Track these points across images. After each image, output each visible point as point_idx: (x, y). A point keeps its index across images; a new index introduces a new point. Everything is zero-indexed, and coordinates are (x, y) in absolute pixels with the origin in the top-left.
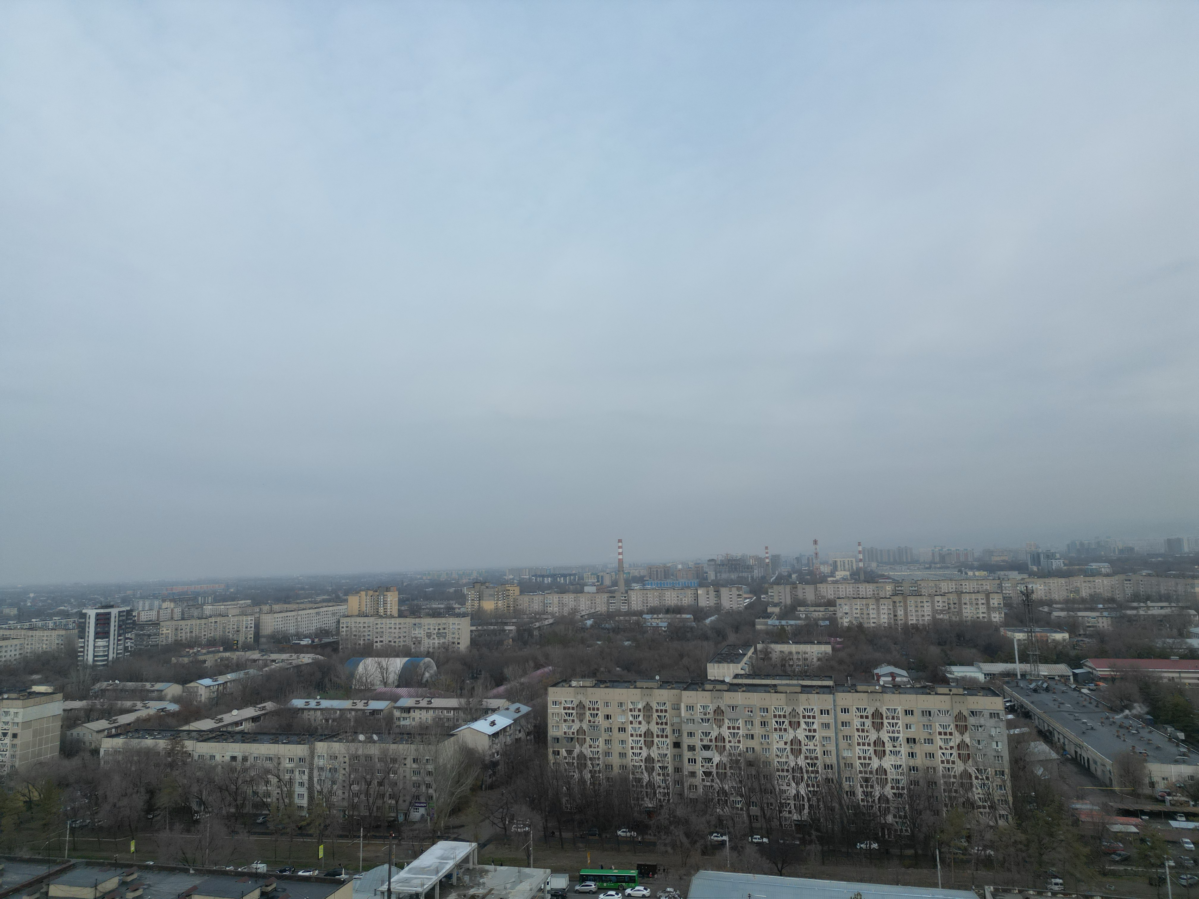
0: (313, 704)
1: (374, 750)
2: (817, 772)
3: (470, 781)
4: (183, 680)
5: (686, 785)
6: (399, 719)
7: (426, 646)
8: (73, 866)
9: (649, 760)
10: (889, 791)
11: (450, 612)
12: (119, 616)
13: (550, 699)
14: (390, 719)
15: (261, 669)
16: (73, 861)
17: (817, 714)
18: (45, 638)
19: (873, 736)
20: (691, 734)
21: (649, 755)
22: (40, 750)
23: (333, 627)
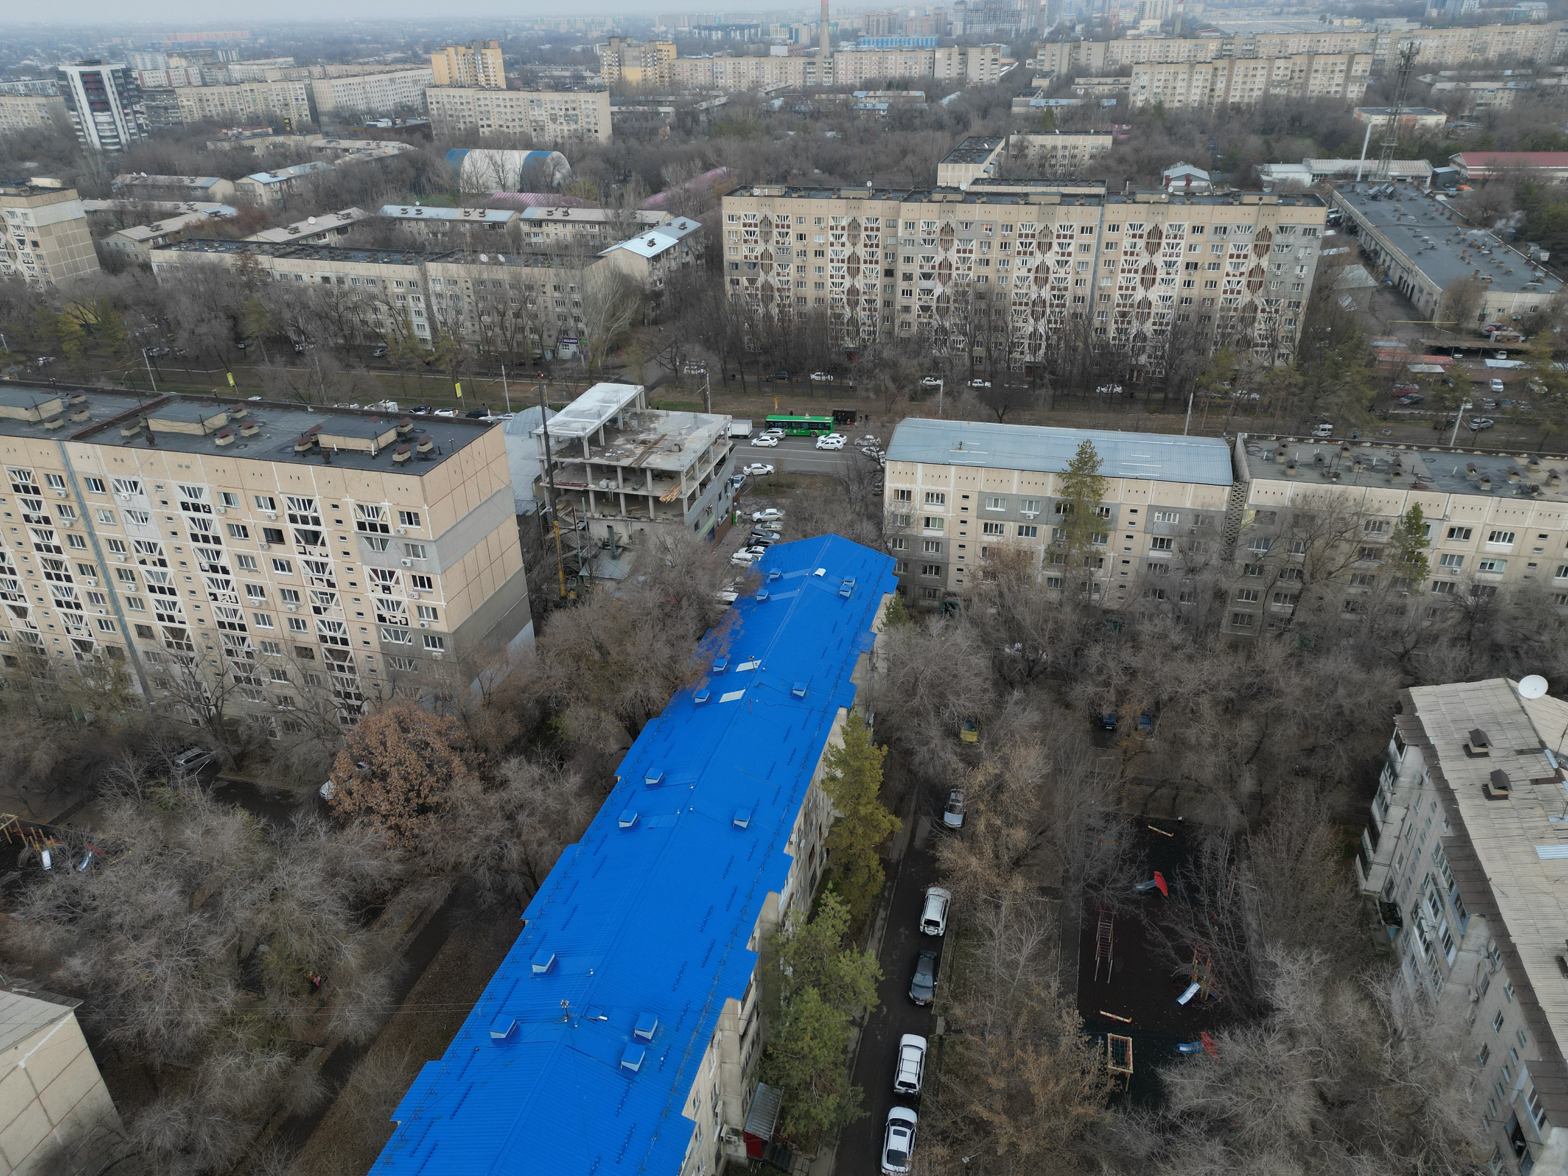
0: (412, 212)
1: (503, 274)
2: (1064, 306)
3: (627, 315)
4: (233, 175)
5: (897, 322)
6: (528, 234)
7: (552, 134)
8: (167, 401)
9: (853, 291)
10: (1149, 328)
11: (578, 83)
12: (115, 78)
13: (725, 212)
14: (516, 235)
15: (331, 161)
16: (165, 395)
17: (1076, 231)
18: (21, 108)
19: (1144, 260)
20: (908, 260)
21: (853, 286)
22: (75, 263)
23: (417, 102)
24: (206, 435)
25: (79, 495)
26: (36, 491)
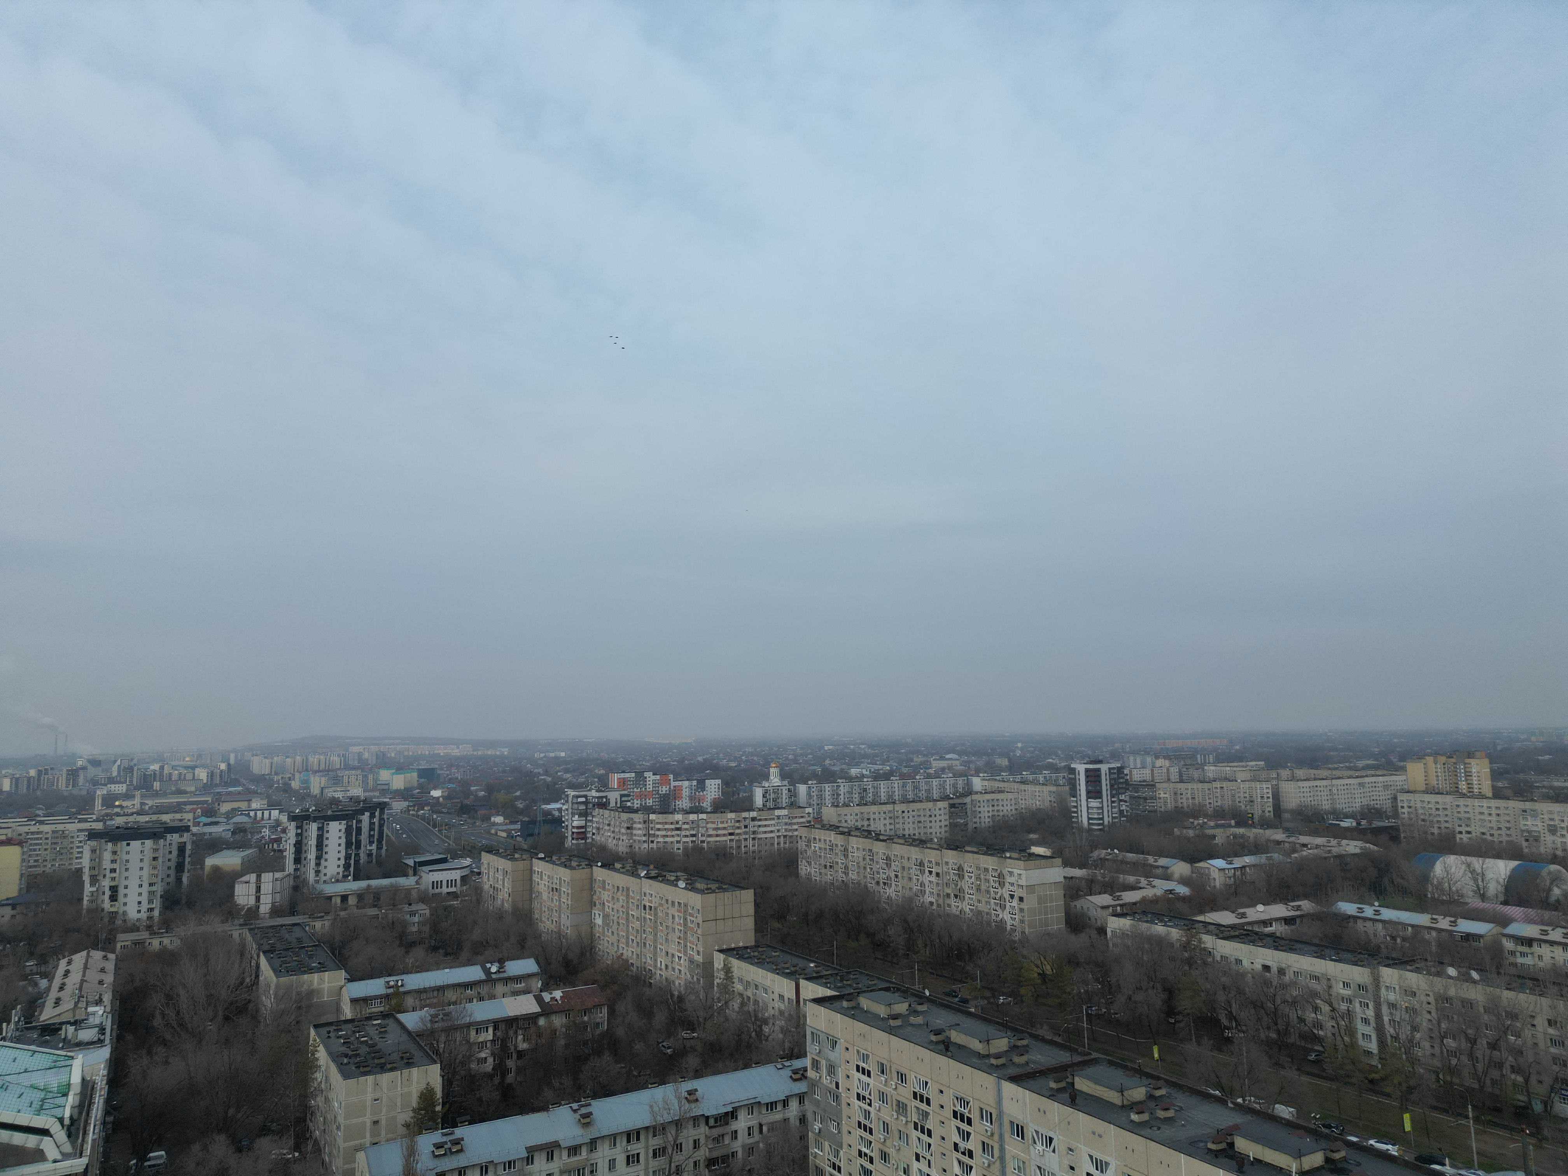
0: (1369, 912)
1: (1476, 994)
4: (1192, 859)
7: (1550, 845)
8: (1095, 1062)
12: (1110, 773)
14: (1496, 952)
15: (1288, 854)
16: (1094, 1055)
22: (1046, 919)
23: (1388, 805)
24: (1123, 1106)
25: (1001, 1136)
26: (969, 1122)
